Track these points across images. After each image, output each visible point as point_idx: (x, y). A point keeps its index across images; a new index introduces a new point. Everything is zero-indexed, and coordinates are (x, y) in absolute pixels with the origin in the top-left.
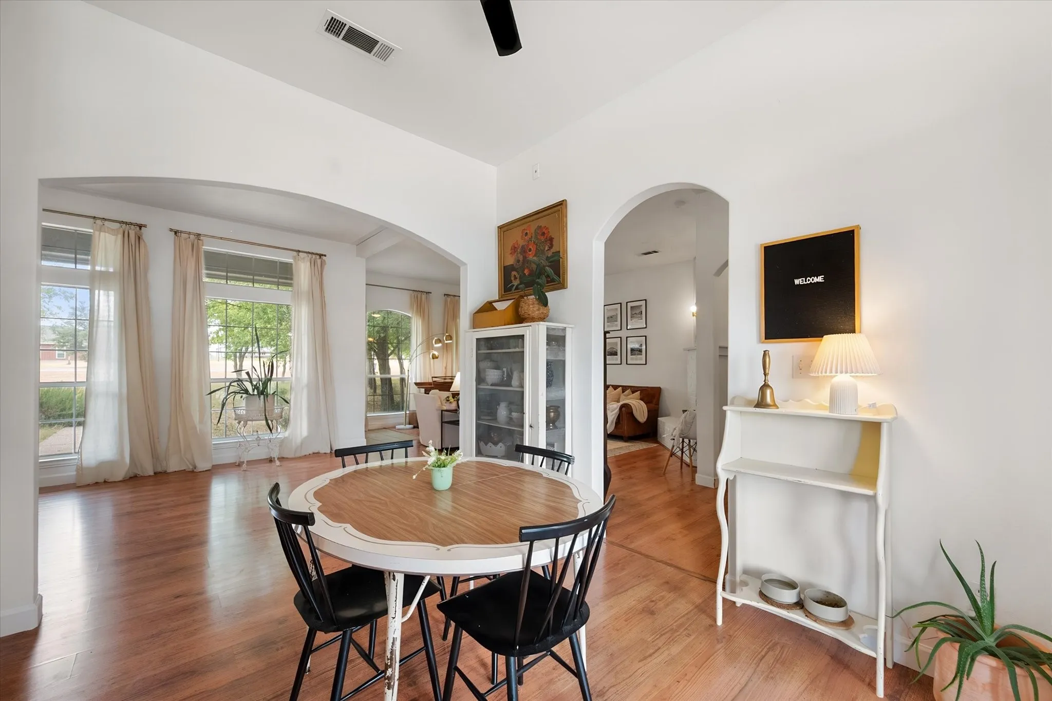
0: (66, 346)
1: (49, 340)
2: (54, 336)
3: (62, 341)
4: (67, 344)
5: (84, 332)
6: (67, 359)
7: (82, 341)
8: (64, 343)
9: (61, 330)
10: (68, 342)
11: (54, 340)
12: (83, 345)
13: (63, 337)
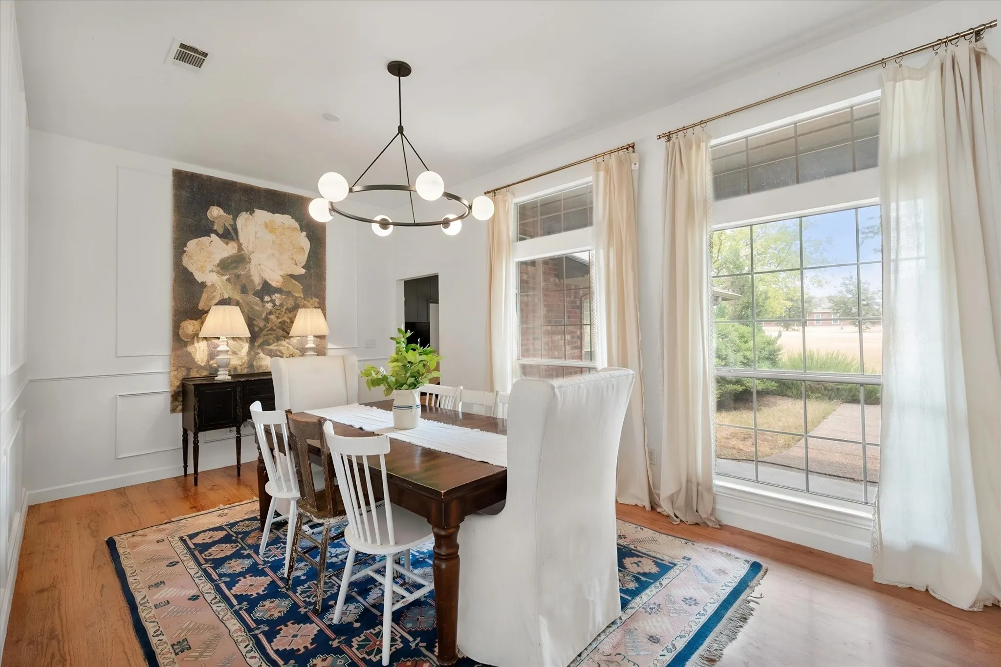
0: (839, 312)
1: (826, 309)
2: (830, 305)
3: (836, 308)
4: (839, 311)
5: (853, 299)
6: (840, 324)
7: (852, 307)
8: (837, 310)
9: (836, 300)
10: (840, 310)
11: (830, 308)
12: (852, 312)
13: (836, 305)
